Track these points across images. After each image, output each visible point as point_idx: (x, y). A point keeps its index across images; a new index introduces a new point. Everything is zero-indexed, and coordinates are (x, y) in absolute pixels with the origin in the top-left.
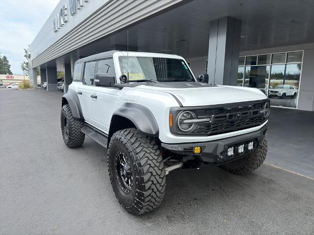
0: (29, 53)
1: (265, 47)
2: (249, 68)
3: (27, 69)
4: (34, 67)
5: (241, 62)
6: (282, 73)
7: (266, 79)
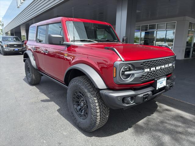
0: (3, 23)
1: (153, 19)
2: (143, 34)
3: (2, 33)
4: (6, 32)
5: (138, 30)
6: (164, 38)
7: (154, 42)
